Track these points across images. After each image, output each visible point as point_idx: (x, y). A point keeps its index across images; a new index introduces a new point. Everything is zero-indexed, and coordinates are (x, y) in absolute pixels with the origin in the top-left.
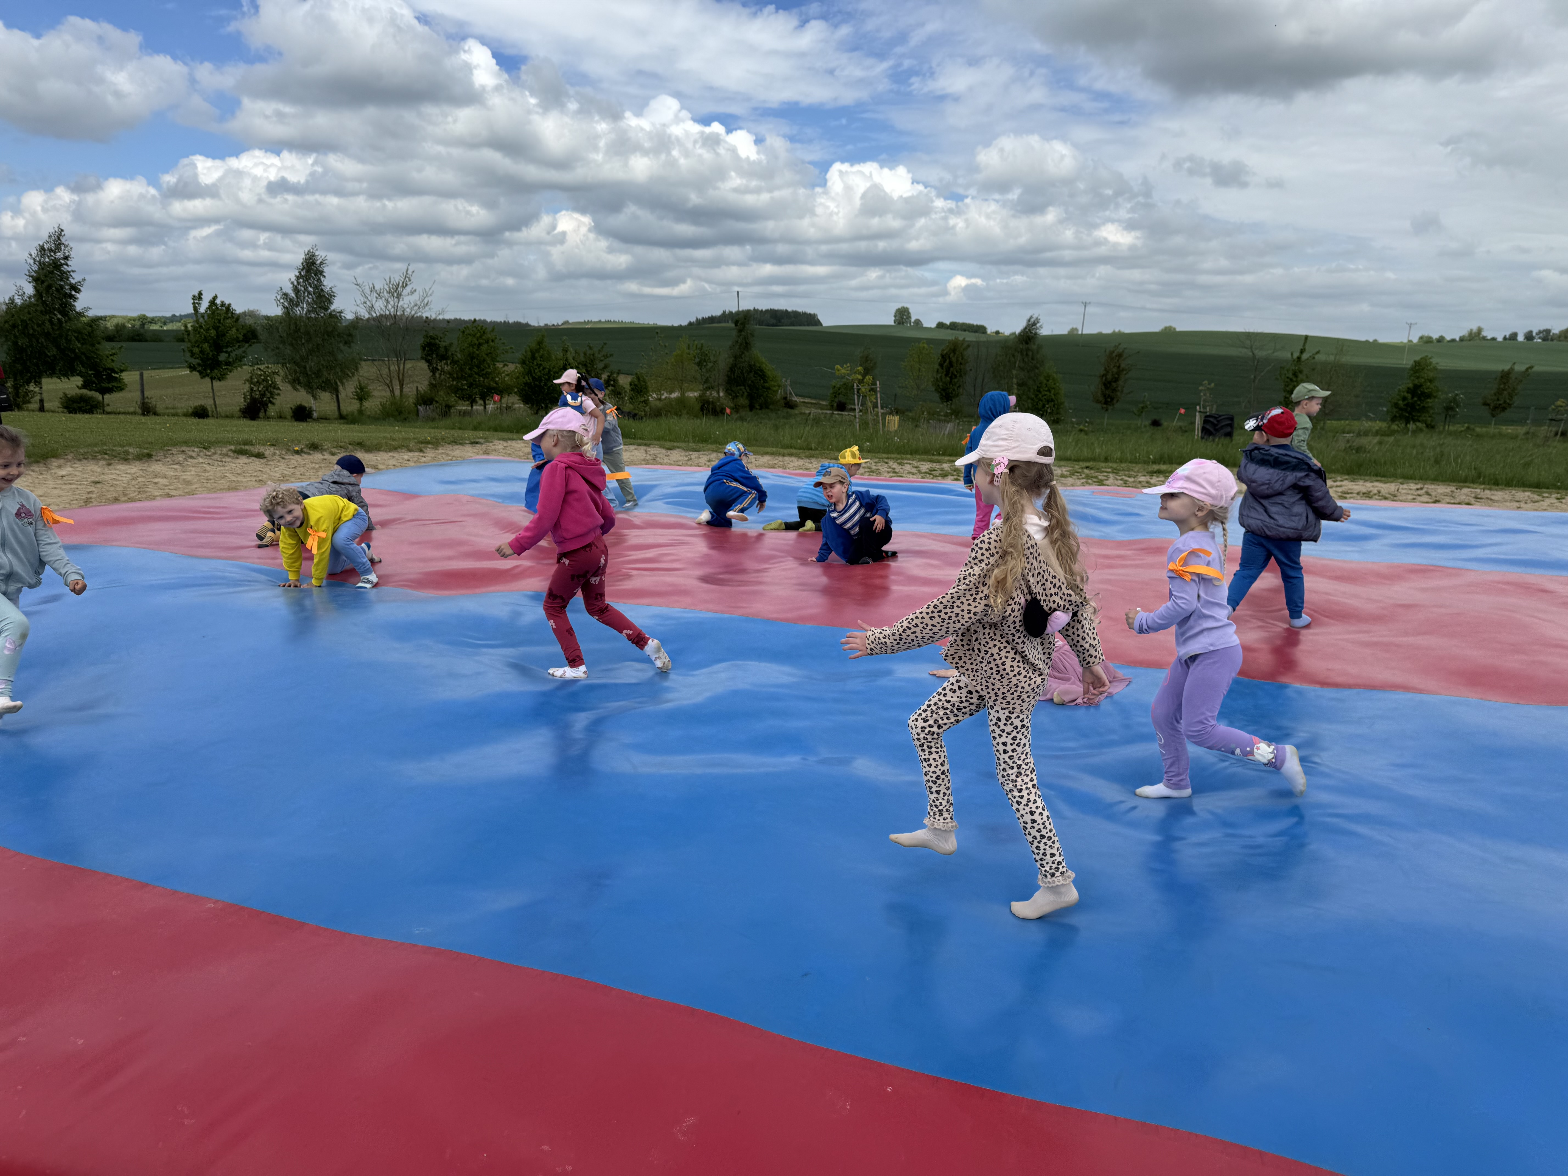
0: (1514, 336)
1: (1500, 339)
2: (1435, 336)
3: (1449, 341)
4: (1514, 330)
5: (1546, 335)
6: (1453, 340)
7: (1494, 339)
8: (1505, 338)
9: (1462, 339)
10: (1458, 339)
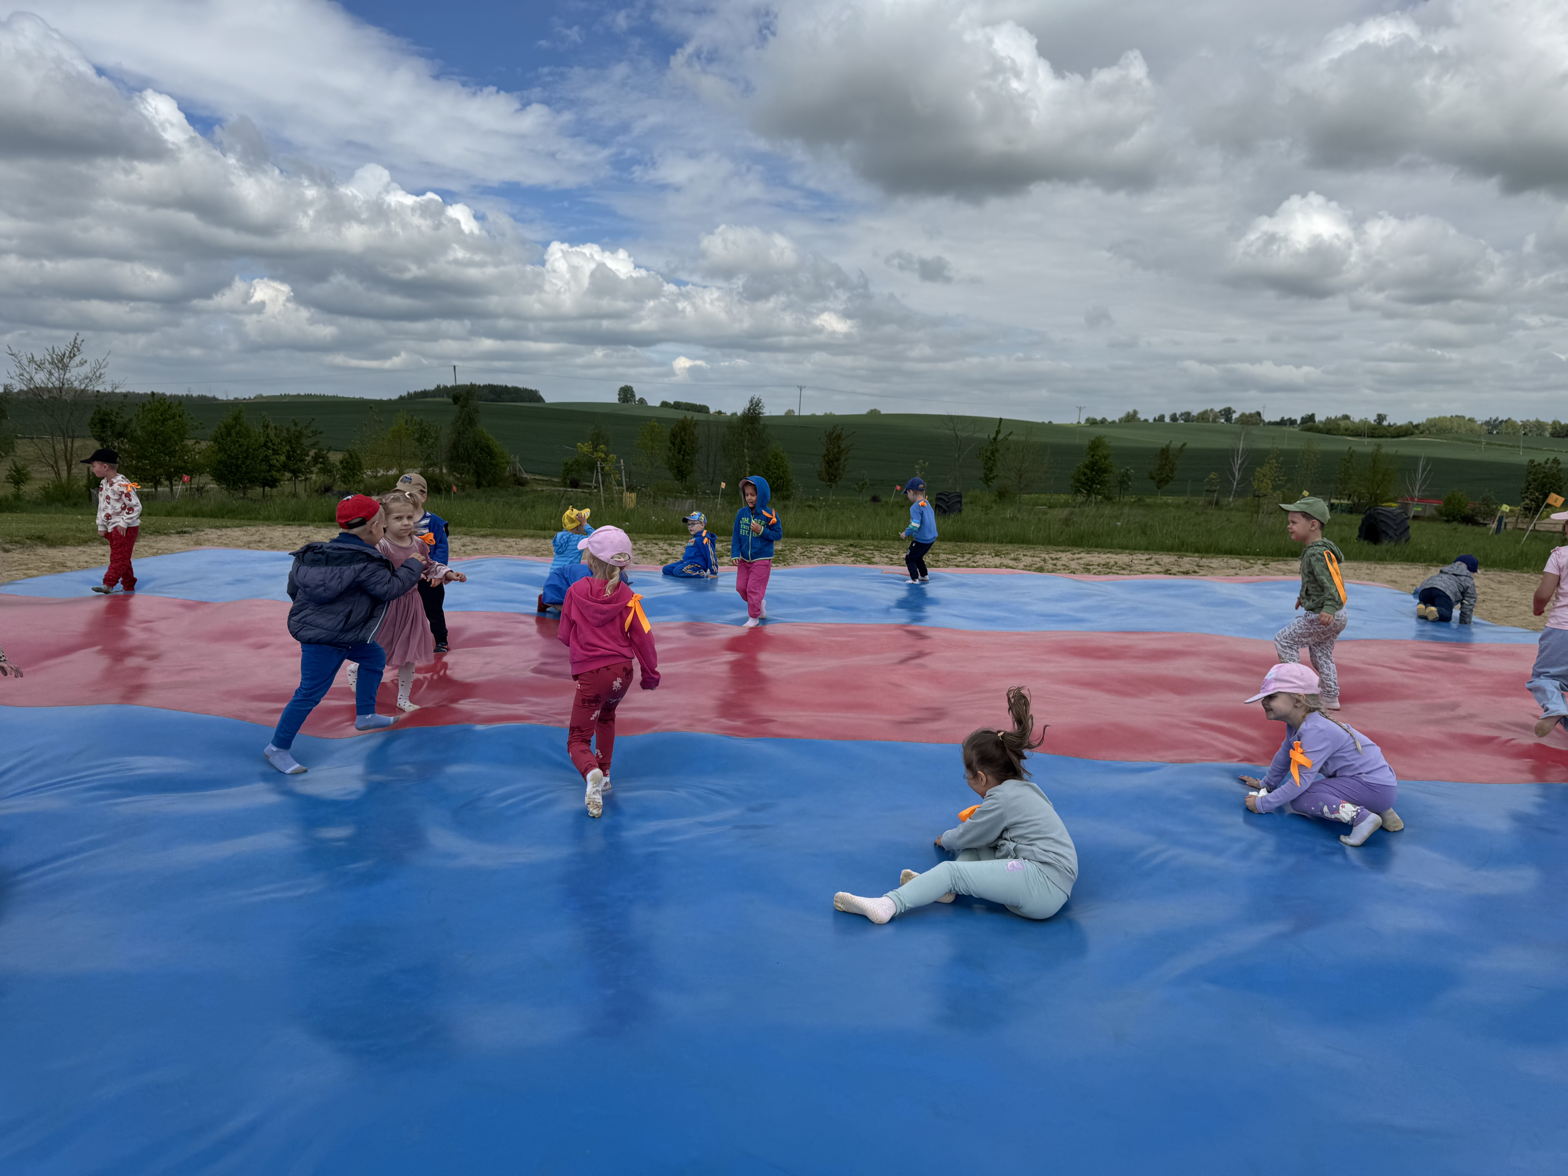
0: (1162, 418)
1: (1151, 421)
2: (1099, 418)
3: (1110, 423)
4: (1162, 413)
5: (1187, 416)
6: (1114, 422)
7: (1146, 421)
8: (1155, 420)
9: (1121, 420)
10: (1117, 421)
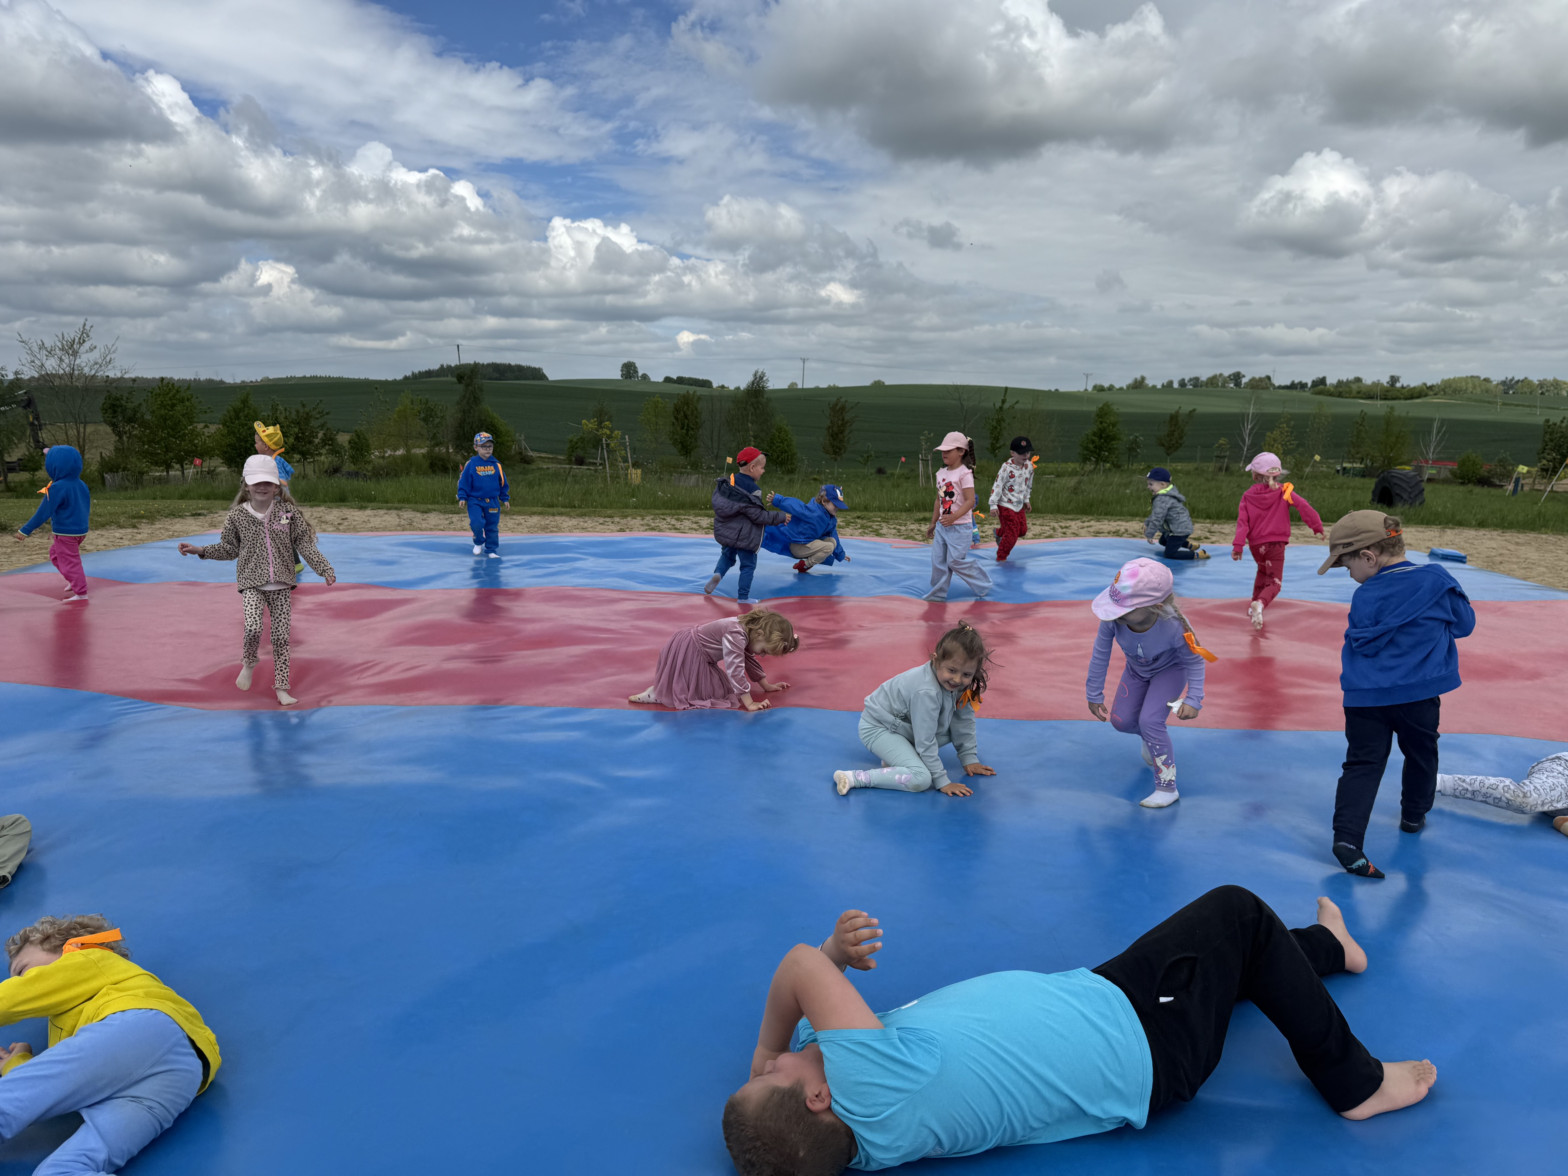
0: (1170, 383)
1: (1159, 386)
2: (1106, 385)
3: (1117, 390)
4: (1170, 379)
5: (1196, 381)
6: (1121, 389)
7: (1154, 387)
8: (1163, 385)
9: (1128, 387)
10: (1125, 388)
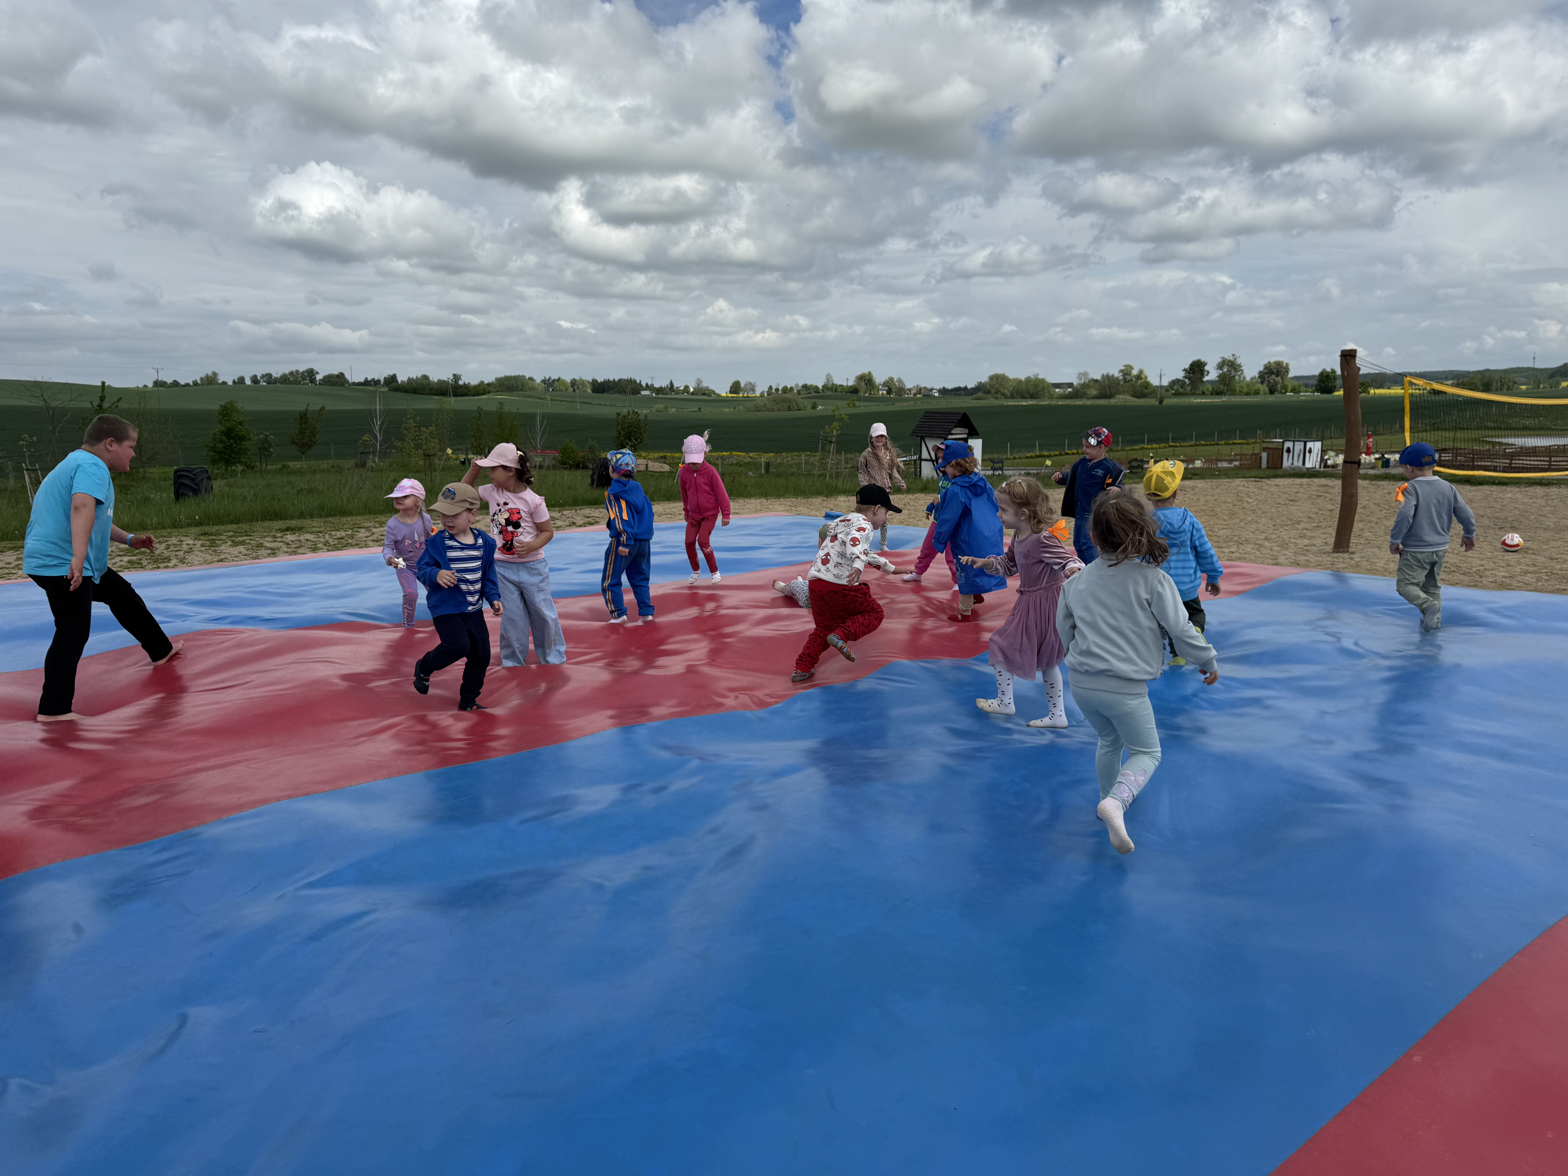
0: (241, 380)
1: (230, 383)
4: (241, 375)
5: (268, 377)
7: (224, 383)
8: (234, 382)
9: (195, 383)
10: (191, 384)
